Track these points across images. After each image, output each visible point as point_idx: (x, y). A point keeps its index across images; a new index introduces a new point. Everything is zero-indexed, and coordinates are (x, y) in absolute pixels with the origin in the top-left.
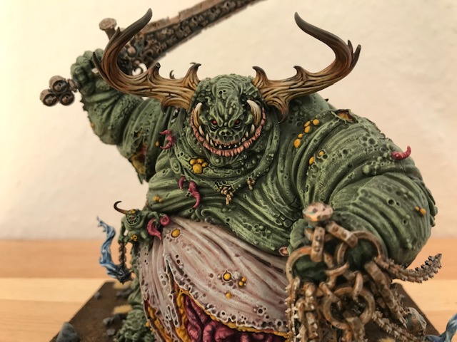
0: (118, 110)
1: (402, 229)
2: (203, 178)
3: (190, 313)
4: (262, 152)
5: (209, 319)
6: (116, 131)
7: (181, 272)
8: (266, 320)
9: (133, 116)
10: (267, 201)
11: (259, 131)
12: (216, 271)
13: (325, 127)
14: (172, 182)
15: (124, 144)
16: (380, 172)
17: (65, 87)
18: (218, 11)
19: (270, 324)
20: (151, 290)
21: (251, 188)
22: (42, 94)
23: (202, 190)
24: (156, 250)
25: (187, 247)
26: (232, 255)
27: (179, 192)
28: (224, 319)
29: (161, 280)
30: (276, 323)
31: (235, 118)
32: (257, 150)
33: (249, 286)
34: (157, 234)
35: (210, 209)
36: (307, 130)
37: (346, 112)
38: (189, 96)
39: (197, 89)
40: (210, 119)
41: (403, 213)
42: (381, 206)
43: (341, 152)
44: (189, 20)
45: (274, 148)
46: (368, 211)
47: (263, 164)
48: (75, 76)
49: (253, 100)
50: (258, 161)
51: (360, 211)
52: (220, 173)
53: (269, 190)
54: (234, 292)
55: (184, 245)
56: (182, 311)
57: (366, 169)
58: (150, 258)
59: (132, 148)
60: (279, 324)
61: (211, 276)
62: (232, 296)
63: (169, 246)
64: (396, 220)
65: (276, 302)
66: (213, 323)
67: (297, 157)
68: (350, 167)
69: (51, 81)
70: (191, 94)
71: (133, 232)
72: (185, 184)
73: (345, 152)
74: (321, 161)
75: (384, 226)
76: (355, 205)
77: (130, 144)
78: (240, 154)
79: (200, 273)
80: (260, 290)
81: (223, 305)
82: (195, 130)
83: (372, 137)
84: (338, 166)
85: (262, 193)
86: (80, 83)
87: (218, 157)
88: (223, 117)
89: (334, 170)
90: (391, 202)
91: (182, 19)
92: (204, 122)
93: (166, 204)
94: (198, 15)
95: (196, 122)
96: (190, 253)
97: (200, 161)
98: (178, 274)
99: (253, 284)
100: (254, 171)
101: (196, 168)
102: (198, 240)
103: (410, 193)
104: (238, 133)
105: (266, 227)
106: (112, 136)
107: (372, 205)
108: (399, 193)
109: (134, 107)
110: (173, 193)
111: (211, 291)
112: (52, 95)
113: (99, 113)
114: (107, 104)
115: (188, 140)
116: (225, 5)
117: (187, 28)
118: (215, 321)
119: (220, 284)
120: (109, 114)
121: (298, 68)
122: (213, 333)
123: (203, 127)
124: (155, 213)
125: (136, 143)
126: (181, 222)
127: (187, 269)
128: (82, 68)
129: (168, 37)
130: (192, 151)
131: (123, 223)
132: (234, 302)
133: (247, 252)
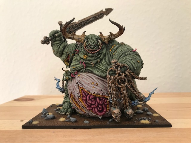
0: (62, 46)
1: (134, 65)
2: (86, 60)
3: (83, 93)
4: (102, 53)
5: (88, 94)
6: (61, 52)
7: (81, 83)
8: (103, 93)
9: (66, 48)
10: (103, 65)
11: (101, 48)
12: (90, 82)
13: (117, 46)
14: (78, 63)
15: (63, 56)
16: (129, 54)
17: (48, 39)
18: (89, 21)
19: (104, 94)
20: (72, 91)
21: (99, 62)
22: (41, 41)
23: (86, 64)
24: (74, 80)
26: (94, 79)
27: (80, 65)
28: (92, 93)
29: (75, 86)
30: (105, 94)
31: (95, 43)
32: (100, 52)
33: (98, 85)
34: (74, 76)
35: (88, 68)
36: (113, 47)
37: (122, 43)
38: (83, 39)
39: (85, 37)
40: (89, 44)
41: (134, 61)
42: (129, 60)
43: (120, 51)
44: (81, 23)
45: (105, 52)
46: (126, 61)
47: (102, 56)
48: (51, 36)
49: (99, 40)
50: (101, 55)
51: (124, 61)
52: (91, 58)
53: (103, 62)
54: (95, 86)
55: (82, 78)
56: (81, 94)
57: (126, 54)
58: (72, 83)
59: (66, 57)
60: (106, 94)
61: (89, 83)
62: (94, 87)
63: (77, 78)
64: (132, 63)
65: (106, 89)
66: (90, 95)
67: (110, 54)
68: (122, 54)
69: (44, 37)
70: (83, 38)
71: (67, 77)
72: (82, 63)
73: (121, 51)
74: (116, 53)
75: (129, 64)
76: (123, 60)
77: (65, 55)
78: (96, 53)
79: (86, 83)
80: (101, 86)
81: (92, 90)
82: (85, 47)
83: (128, 47)
84: (120, 54)
85: (102, 63)
86: (52, 38)
87: (90, 53)
88: (92, 43)
89: (119, 55)
90: (131, 59)
91: (79, 22)
92: (87, 45)
93: (76, 69)
94: (84, 21)
95: (85, 45)
96: (83, 79)
97: (86, 56)
98: (80, 84)
99: (99, 85)
100: (100, 58)
101: (85, 57)
102: (85, 76)
103: (136, 58)
104: (95, 47)
105: (103, 71)
106: (60, 54)
107: (127, 60)
108: (133, 58)
109: (66, 46)
110: (78, 66)
111: (89, 87)
112: (44, 41)
113: (56, 47)
114: (59, 44)
115: (83, 51)
116: (91, 19)
117: (81, 25)
118: (90, 94)
119: (91, 85)
120: (59, 47)
121: (110, 33)
122: (89, 97)
123: (87, 46)
124: (73, 71)
125: (67, 55)
126: (80, 73)
127: (82, 83)
128: (53, 34)
129: (76, 27)
130: (84, 53)
131: (64, 75)
132: (95, 89)
133: (98, 78)
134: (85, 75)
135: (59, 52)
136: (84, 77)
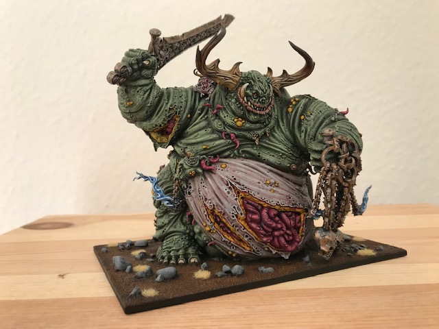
0: (155, 93)
2: (242, 130)
6: (152, 108)
7: (238, 183)
8: (293, 202)
9: (165, 98)
11: (272, 103)
12: (261, 180)
14: (215, 136)
15: (155, 118)
16: (338, 120)
19: (295, 204)
20: (215, 202)
21: (268, 135)
22: (109, 73)
25: (237, 172)
29: (226, 192)
30: (297, 203)
32: (271, 113)
33: (280, 185)
34: (211, 167)
35: (246, 149)
36: (294, 103)
38: (237, 80)
40: (254, 92)
41: (356, 134)
43: (318, 111)
44: (188, 39)
47: (273, 122)
50: (270, 120)
53: (278, 135)
55: (234, 171)
57: (332, 119)
58: (208, 183)
59: (164, 120)
60: (299, 204)
61: (259, 183)
62: (274, 191)
66: (267, 209)
68: (325, 118)
73: (321, 112)
77: (163, 117)
79: (254, 184)
81: (270, 197)
85: (275, 137)
87: (256, 114)
88: (263, 91)
89: (317, 120)
91: (185, 37)
92: (249, 94)
93: (212, 149)
94: (191, 37)
95: (242, 94)
96: (240, 174)
97: (240, 119)
99: (282, 185)
100: (270, 126)
101: (239, 124)
105: (283, 154)
110: (217, 142)
112: (117, 76)
113: (141, 93)
116: (203, 34)
117: (185, 44)
118: (267, 207)
119: (265, 186)
121: (284, 71)
122: (268, 213)
123: (248, 97)
124: (204, 156)
125: (169, 116)
126: (225, 160)
127: (242, 182)
128: (137, 59)
129: (177, 48)
130: (235, 114)
134: (241, 165)
135: (146, 108)
136: (238, 168)
